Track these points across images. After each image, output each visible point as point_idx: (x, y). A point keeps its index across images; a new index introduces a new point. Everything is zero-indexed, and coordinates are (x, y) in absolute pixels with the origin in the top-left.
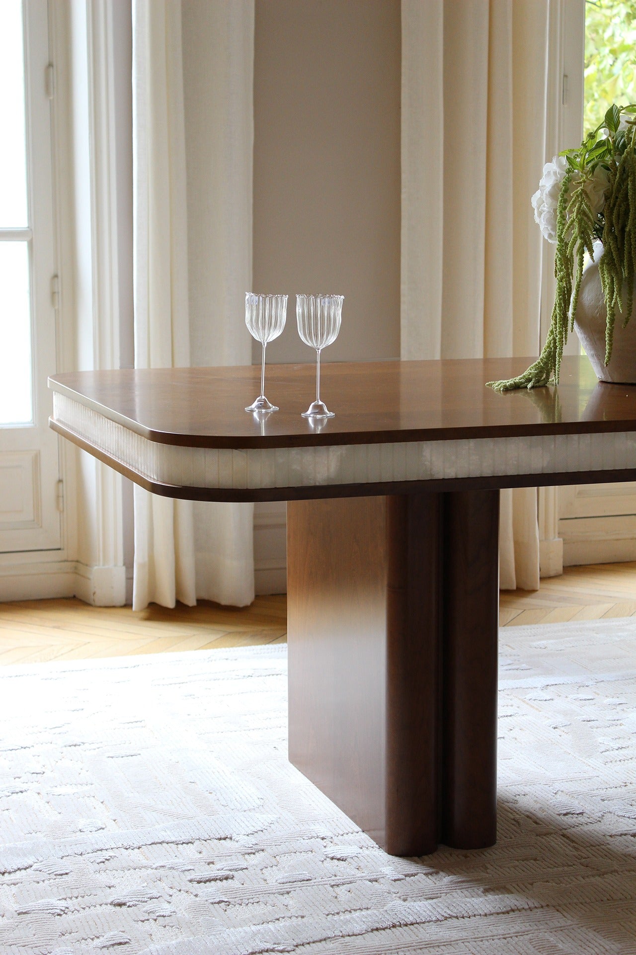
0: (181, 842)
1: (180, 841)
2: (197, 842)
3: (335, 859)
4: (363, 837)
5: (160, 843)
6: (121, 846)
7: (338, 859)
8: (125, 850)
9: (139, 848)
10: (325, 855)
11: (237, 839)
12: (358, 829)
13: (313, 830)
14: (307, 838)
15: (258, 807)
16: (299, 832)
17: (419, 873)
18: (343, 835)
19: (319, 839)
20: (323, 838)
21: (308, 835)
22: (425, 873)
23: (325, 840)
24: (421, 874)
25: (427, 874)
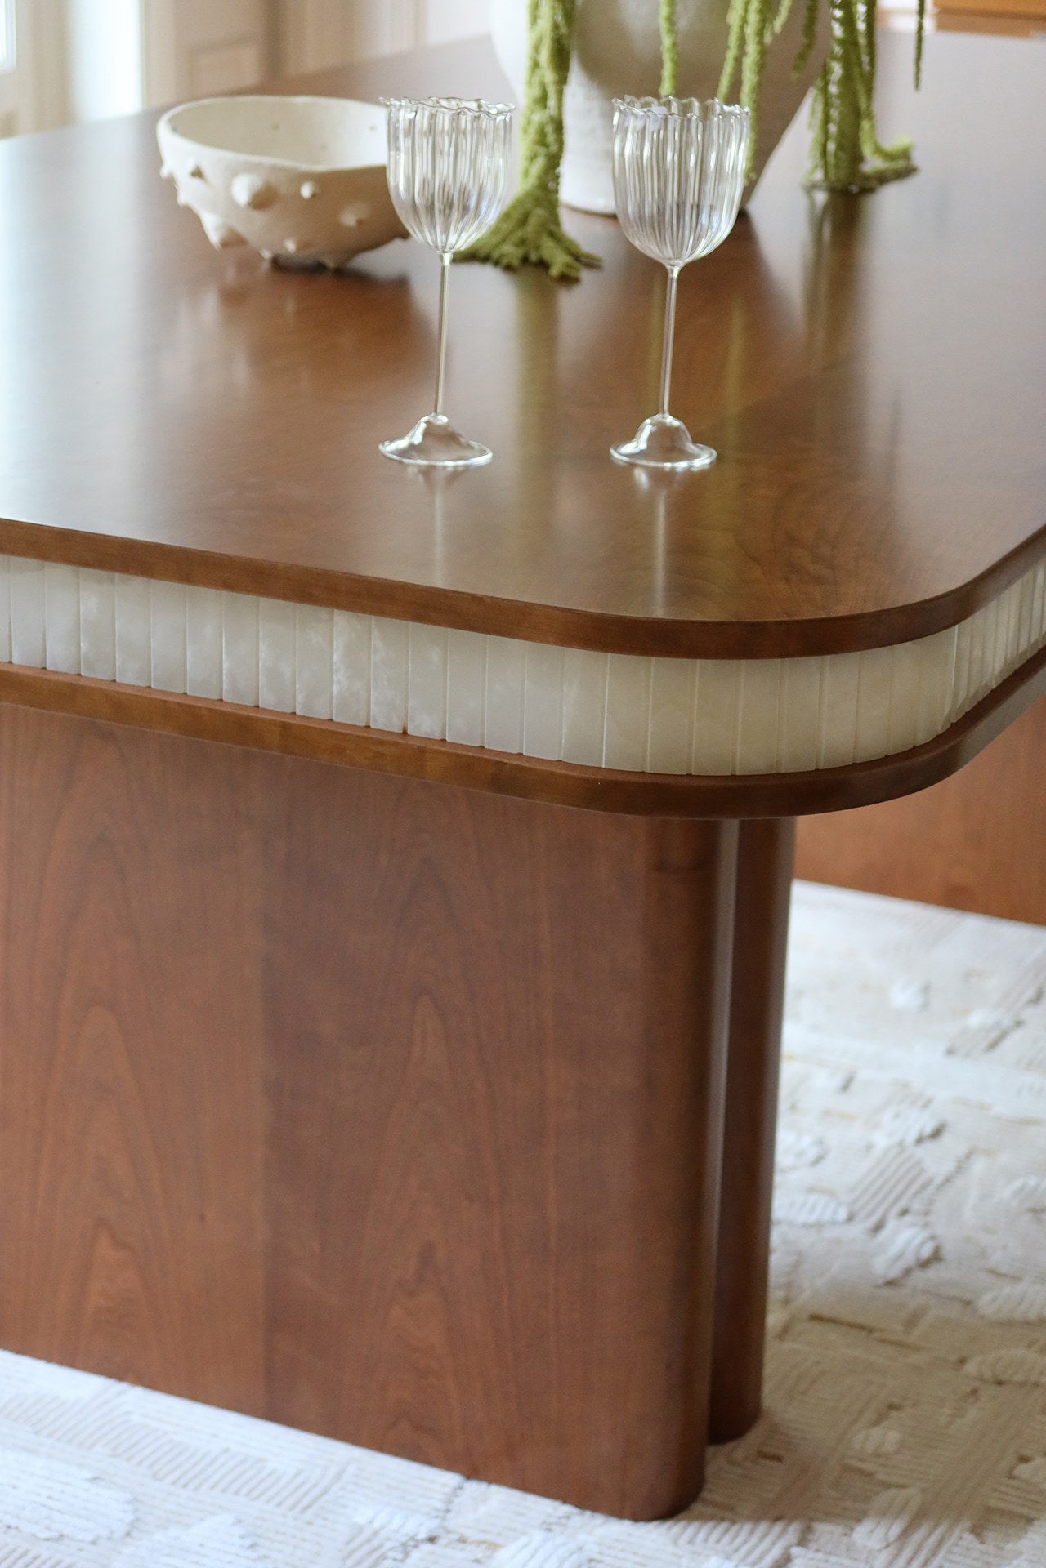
12: (451, 1479)
13: (371, 1522)
14: (400, 1556)
15: (136, 1510)
16: (354, 1545)
17: (787, 1549)
18: (448, 1511)
19: (428, 1547)
20: (432, 1540)
21: (388, 1545)
22: (796, 1541)
23: (442, 1542)
24: (795, 1551)
25: (802, 1542)
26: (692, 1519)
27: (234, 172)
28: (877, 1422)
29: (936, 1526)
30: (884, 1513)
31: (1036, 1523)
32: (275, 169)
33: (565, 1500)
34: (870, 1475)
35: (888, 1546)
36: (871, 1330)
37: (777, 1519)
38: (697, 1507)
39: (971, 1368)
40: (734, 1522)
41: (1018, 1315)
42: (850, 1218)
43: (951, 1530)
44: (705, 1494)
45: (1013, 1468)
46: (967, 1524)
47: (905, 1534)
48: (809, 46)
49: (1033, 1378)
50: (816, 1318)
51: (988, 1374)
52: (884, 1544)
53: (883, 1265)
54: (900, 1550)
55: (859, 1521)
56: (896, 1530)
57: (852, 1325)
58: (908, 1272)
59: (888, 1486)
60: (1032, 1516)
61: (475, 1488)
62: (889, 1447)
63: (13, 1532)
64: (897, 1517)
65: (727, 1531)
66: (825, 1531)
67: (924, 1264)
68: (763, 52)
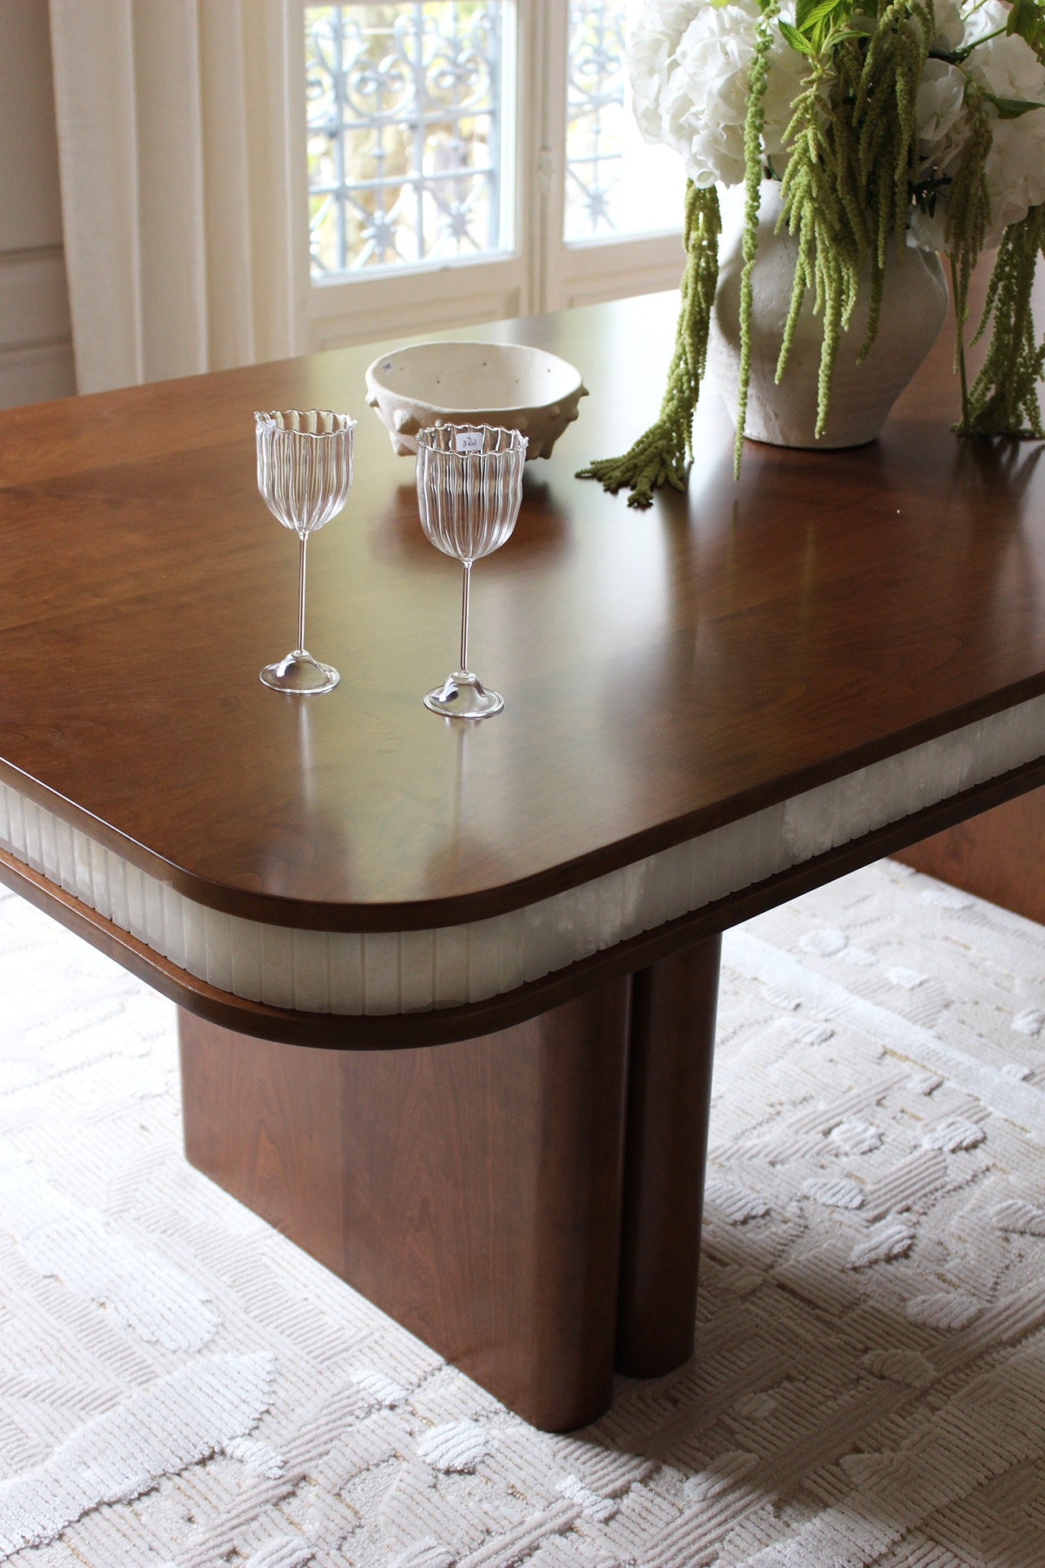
0: (136, 1495)
1: (132, 1492)
2: (166, 1486)
3: (454, 1472)
4: (462, 1384)
5: (96, 1509)
6: (21, 1543)
7: (461, 1472)
8: (34, 1551)
9: (61, 1537)
10: (429, 1465)
11: (238, 1454)
12: (436, 1359)
13: (359, 1383)
14: (362, 1415)
15: (217, 1333)
16: (337, 1398)
17: (629, 1482)
18: (419, 1386)
19: (385, 1412)
20: (392, 1407)
21: (360, 1404)
22: (639, 1478)
23: (399, 1410)
24: (636, 1486)
25: (645, 1481)
26: (577, 1438)
27: (394, 407)
28: (764, 1390)
29: (750, 1492)
30: (718, 1472)
31: (828, 1510)
32: (417, 408)
33: (500, 1399)
34: (733, 1432)
35: (703, 1500)
36: (816, 1306)
37: (638, 1455)
38: (591, 1428)
39: (866, 1359)
40: (607, 1448)
41: (932, 1321)
42: (861, 1206)
43: (759, 1498)
44: (604, 1420)
45: (842, 1456)
46: (774, 1497)
47: (723, 1493)
48: (872, 339)
49: (908, 1380)
50: (782, 1286)
51: (876, 1369)
52: (702, 1498)
53: (859, 1252)
54: (711, 1506)
55: (697, 1472)
56: (717, 1488)
57: (803, 1299)
58: (873, 1263)
59: (739, 1446)
60: (829, 1503)
61: (451, 1371)
62: (761, 1413)
63: (130, 1329)
64: (723, 1478)
65: (597, 1455)
66: (669, 1474)
67: (890, 1259)
68: (836, 340)
